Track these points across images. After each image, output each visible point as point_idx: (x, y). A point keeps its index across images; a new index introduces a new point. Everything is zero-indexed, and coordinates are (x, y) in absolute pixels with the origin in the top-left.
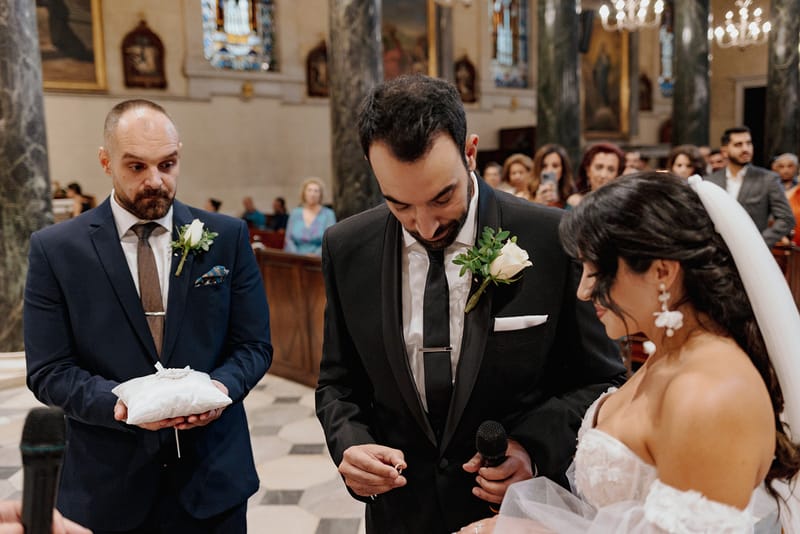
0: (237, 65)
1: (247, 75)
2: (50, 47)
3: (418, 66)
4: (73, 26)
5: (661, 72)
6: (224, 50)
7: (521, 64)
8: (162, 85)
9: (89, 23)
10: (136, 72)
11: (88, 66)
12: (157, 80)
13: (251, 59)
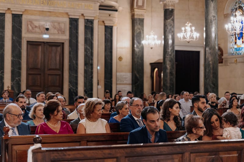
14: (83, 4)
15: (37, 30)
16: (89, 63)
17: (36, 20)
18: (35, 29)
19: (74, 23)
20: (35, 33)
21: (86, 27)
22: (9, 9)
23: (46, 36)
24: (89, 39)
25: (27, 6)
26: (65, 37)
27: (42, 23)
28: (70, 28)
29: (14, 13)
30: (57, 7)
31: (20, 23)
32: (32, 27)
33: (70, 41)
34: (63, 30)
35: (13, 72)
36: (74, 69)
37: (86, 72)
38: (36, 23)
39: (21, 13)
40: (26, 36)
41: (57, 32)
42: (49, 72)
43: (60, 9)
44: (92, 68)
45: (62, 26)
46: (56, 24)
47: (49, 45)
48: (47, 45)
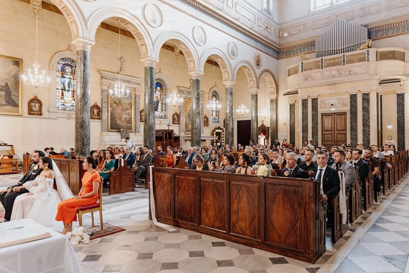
0: (67, 109)
1: (69, 112)
2: (4, 103)
3: (128, 111)
4: (12, 96)
5: (212, 115)
6: (63, 105)
7: (164, 111)
8: (41, 114)
9: (18, 96)
10: (33, 111)
11: (17, 108)
12: (39, 113)
13: (72, 107)
15: (328, 106)
16: (366, 124)
17: (326, 100)
18: (326, 106)
19: (353, 98)
20: (327, 108)
21: (363, 99)
22: (309, 96)
23: (334, 109)
24: (366, 107)
25: (320, 92)
26: (347, 108)
27: (330, 101)
28: (351, 102)
29: (312, 98)
31: (317, 103)
32: (324, 105)
33: (351, 110)
34: (345, 104)
35: (313, 133)
36: (354, 129)
37: (364, 131)
38: (327, 102)
39: (317, 97)
40: (321, 110)
41: (341, 106)
42: (338, 132)
43: (342, 90)
44: (369, 128)
45: (345, 101)
46: (340, 100)
47: (338, 115)
48: (336, 115)
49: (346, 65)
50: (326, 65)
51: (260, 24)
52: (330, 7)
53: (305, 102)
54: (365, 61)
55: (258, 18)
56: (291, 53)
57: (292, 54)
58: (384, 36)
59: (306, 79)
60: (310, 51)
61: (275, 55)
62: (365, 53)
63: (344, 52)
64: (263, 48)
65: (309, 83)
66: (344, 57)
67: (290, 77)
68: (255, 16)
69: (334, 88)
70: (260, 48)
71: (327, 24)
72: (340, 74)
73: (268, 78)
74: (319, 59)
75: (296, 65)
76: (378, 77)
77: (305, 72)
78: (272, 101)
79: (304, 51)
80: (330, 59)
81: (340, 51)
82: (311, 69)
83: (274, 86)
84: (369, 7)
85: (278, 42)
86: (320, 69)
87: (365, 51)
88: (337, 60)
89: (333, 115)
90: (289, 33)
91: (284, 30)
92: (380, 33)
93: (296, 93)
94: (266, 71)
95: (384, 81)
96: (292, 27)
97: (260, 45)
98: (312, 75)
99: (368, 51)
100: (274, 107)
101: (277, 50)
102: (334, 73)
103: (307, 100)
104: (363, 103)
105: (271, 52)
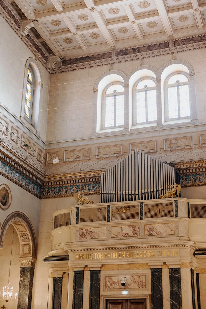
14: (166, 250)
15: (116, 286)
17: (114, 275)
18: (113, 285)
19: (156, 274)
20: (114, 289)
21: (171, 278)
22: (86, 266)
23: (125, 293)
24: (176, 293)
25: (105, 261)
26: (146, 292)
27: (121, 278)
28: (152, 281)
29: (92, 269)
30: (137, 258)
31: (99, 280)
32: (111, 283)
33: (153, 296)
34: (144, 284)
38: (115, 279)
39: (99, 269)
40: (104, 293)
41: (137, 287)
43: (139, 260)
45: (143, 279)
46: (135, 277)
47: (132, 303)
48: (129, 303)
49: (145, 220)
50: (115, 215)
51: (14, 138)
52: (122, 131)
53: (80, 276)
54: (173, 216)
55: (12, 127)
56: (63, 190)
57: (63, 193)
58: (198, 183)
59: (83, 236)
60: (92, 192)
61: (35, 191)
62: (172, 204)
63: (142, 199)
64: (16, 176)
65: (86, 244)
66: (142, 207)
67: (57, 229)
68: (8, 124)
69: (126, 256)
70: (10, 176)
71: (119, 154)
72: (136, 234)
73: (21, 227)
74: (105, 205)
75: (68, 211)
76: (192, 243)
77: (81, 224)
78: (23, 270)
79: (83, 190)
80: (121, 208)
81: (137, 197)
82: (91, 220)
83: (30, 242)
84: (177, 139)
85: (42, 170)
86: (106, 222)
87: (172, 200)
88: (132, 211)
89: (124, 304)
90: (62, 160)
91: (53, 153)
92: (192, 178)
93: (65, 258)
94: (18, 215)
95: (200, 250)
96: (67, 152)
97: (11, 171)
98: (93, 230)
99: (176, 201)
100: (27, 282)
101: (41, 183)
102: (127, 230)
103: (82, 273)
104: (171, 285)
105: (30, 185)
